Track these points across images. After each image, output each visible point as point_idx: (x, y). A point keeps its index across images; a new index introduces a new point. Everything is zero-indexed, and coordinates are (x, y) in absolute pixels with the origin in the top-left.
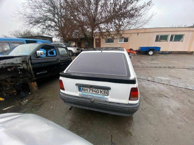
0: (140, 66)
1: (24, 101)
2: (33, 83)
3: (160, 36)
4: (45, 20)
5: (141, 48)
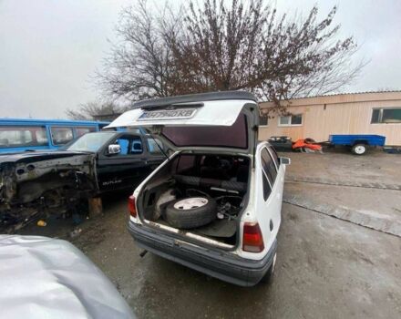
1: (76, 231)
3: (382, 110)
5: (334, 137)
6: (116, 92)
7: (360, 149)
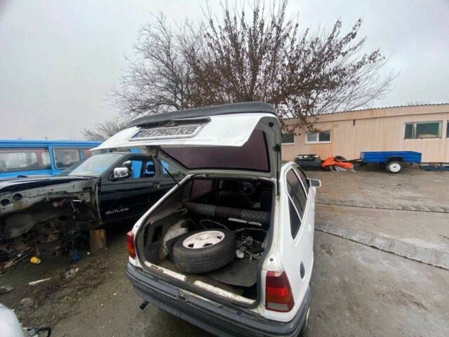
0: (358, 204)
1: (72, 271)
2: (97, 232)
3: (415, 125)
4: (158, 104)
5: (366, 154)
6: (134, 110)
7: (395, 167)
